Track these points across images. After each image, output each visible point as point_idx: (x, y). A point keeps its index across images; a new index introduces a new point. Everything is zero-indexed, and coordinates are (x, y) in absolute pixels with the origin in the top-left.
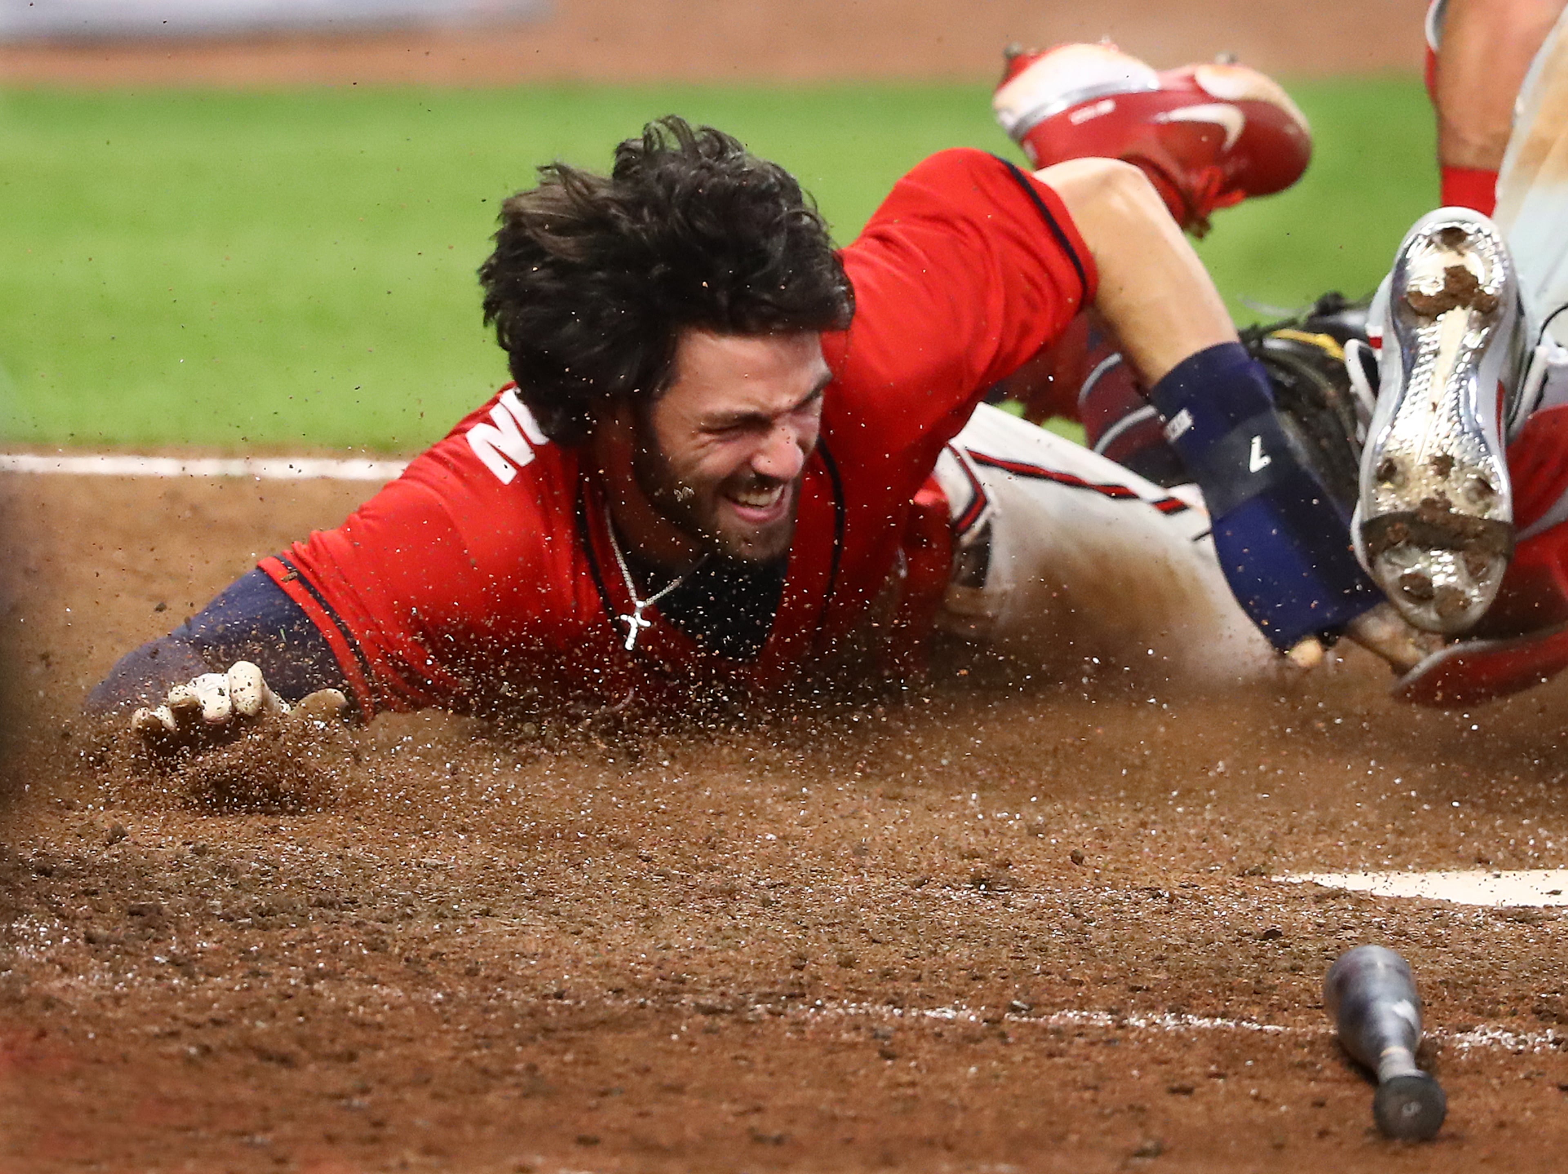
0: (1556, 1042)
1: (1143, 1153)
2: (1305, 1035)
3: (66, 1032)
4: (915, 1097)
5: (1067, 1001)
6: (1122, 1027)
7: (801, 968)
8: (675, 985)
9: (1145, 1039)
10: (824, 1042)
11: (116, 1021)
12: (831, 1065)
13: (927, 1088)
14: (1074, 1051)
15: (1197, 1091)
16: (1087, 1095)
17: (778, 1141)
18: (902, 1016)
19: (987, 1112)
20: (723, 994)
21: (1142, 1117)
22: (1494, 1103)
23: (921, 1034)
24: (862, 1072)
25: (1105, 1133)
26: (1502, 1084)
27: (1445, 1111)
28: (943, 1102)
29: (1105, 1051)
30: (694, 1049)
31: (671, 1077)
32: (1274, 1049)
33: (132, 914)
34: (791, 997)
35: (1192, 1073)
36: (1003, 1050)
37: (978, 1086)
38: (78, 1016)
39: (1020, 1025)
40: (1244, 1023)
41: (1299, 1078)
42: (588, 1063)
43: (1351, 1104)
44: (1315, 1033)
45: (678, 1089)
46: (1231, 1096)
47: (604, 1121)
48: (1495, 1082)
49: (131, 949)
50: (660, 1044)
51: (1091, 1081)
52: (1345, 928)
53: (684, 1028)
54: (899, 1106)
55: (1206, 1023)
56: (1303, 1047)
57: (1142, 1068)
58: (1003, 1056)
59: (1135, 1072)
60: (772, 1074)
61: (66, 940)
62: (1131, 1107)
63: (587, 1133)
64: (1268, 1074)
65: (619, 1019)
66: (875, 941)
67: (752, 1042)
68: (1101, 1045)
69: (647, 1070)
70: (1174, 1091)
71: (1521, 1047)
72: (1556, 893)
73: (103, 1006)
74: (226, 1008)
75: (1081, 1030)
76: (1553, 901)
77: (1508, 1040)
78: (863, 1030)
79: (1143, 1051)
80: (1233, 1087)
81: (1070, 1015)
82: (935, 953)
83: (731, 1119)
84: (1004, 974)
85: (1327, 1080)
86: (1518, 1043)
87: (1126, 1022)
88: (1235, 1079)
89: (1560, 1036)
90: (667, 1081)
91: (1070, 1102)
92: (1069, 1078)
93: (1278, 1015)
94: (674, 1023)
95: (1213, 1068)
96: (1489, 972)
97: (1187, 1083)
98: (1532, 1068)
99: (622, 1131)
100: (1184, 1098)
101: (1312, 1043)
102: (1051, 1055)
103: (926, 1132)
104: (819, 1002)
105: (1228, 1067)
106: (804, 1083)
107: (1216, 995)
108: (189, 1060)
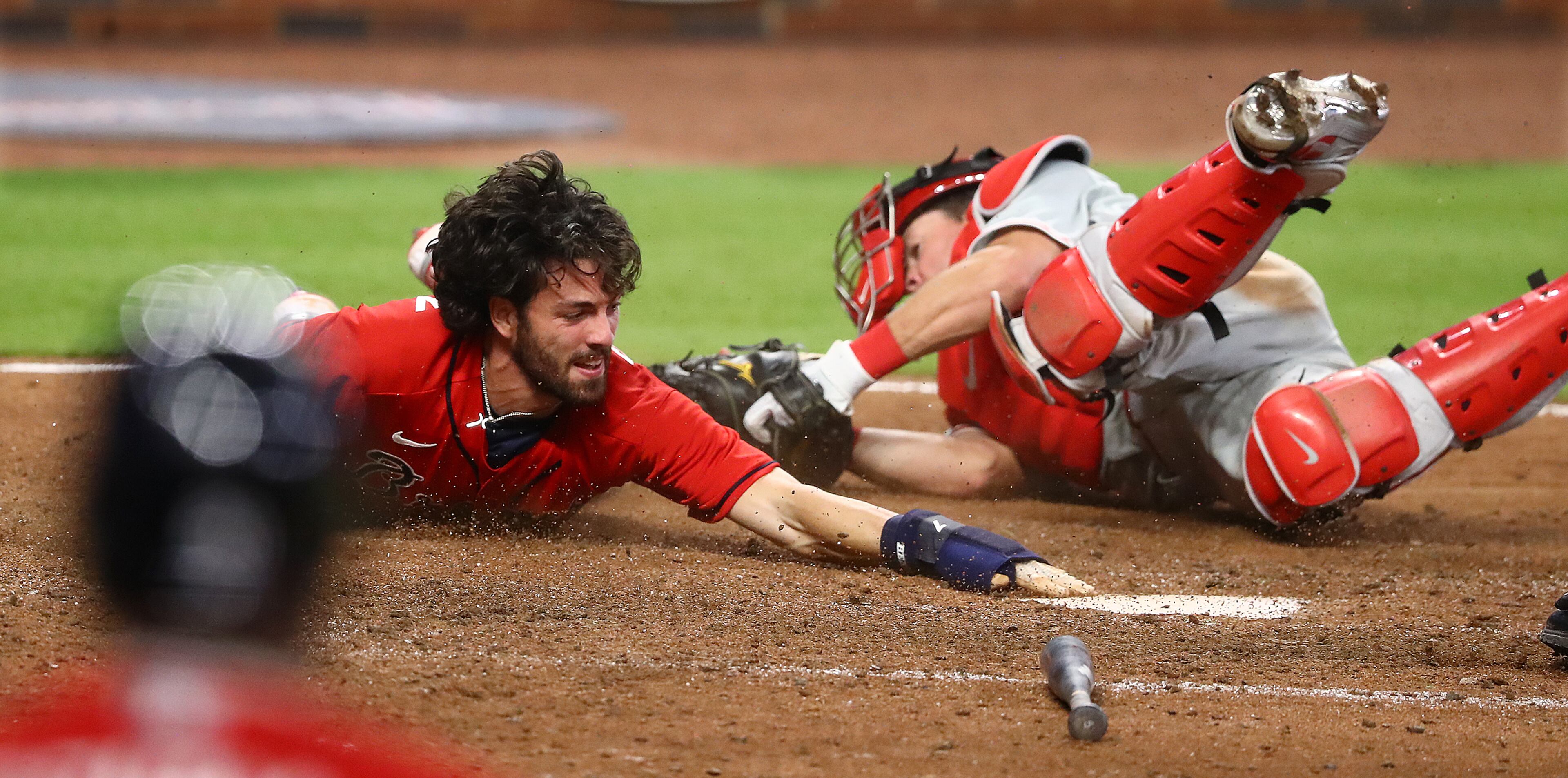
0: (1167, 688)
1: (943, 748)
2: (1030, 684)
3: (357, 680)
4: (818, 717)
5: (902, 665)
6: (931, 679)
7: (756, 647)
8: (688, 656)
9: (944, 686)
10: (769, 687)
11: (385, 675)
12: (773, 699)
13: (825, 712)
14: (905, 692)
15: (971, 714)
16: (913, 716)
17: (744, 741)
18: (811, 673)
19: (858, 725)
20: (714, 661)
21: (942, 728)
22: (1133, 721)
23: (822, 683)
24: (790, 703)
25: (924, 736)
26: (1138, 711)
27: (1107, 725)
28: (835, 720)
29: (922, 693)
30: (699, 691)
31: (686, 705)
32: (1014, 691)
33: (392, 616)
34: (751, 662)
35: (969, 704)
36: (866, 692)
37: (853, 711)
38: (363, 672)
39: (876, 678)
40: (997, 677)
41: (1028, 707)
42: (640, 698)
43: (1056, 721)
44: (1035, 683)
45: (690, 712)
46: (991, 717)
47: (649, 730)
48: (1134, 709)
49: (392, 636)
50: (680, 688)
51: (915, 710)
52: (1052, 626)
53: (693, 679)
54: (810, 722)
55: (977, 677)
56: (1030, 690)
57: (942, 702)
58: (867, 695)
59: (938, 704)
60: (741, 704)
61: (356, 630)
62: (936, 723)
63: (642, 736)
64: (1011, 705)
65: (658, 674)
66: (796, 632)
67: (730, 687)
68: (919, 689)
69: (673, 702)
70: (959, 714)
71: (1148, 691)
72: (1167, 607)
73: (377, 666)
74: (444, 668)
75: (909, 681)
76: (1165, 611)
77: (1141, 687)
78: (790, 681)
79: (943, 692)
80: (991, 712)
81: (903, 673)
82: (829, 639)
83: (718, 728)
84: (866, 650)
85: (1043, 708)
86: (1146, 689)
87: (933, 676)
88: (992, 708)
89: (1169, 685)
90: (683, 708)
91: (903, 720)
92: (903, 707)
93: (1016, 673)
94: (687, 677)
95: (981, 702)
96: (1130, 650)
97: (967, 710)
98: (1154, 702)
99: (660, 735)
100: (965, 718)
101: (1034, 688)
102: (893, 694)
103: (825, 736)
104: (766, 666)
105: (989, 701)
106: (758, 709)
107: (982, 662)
108: (424, 696)
